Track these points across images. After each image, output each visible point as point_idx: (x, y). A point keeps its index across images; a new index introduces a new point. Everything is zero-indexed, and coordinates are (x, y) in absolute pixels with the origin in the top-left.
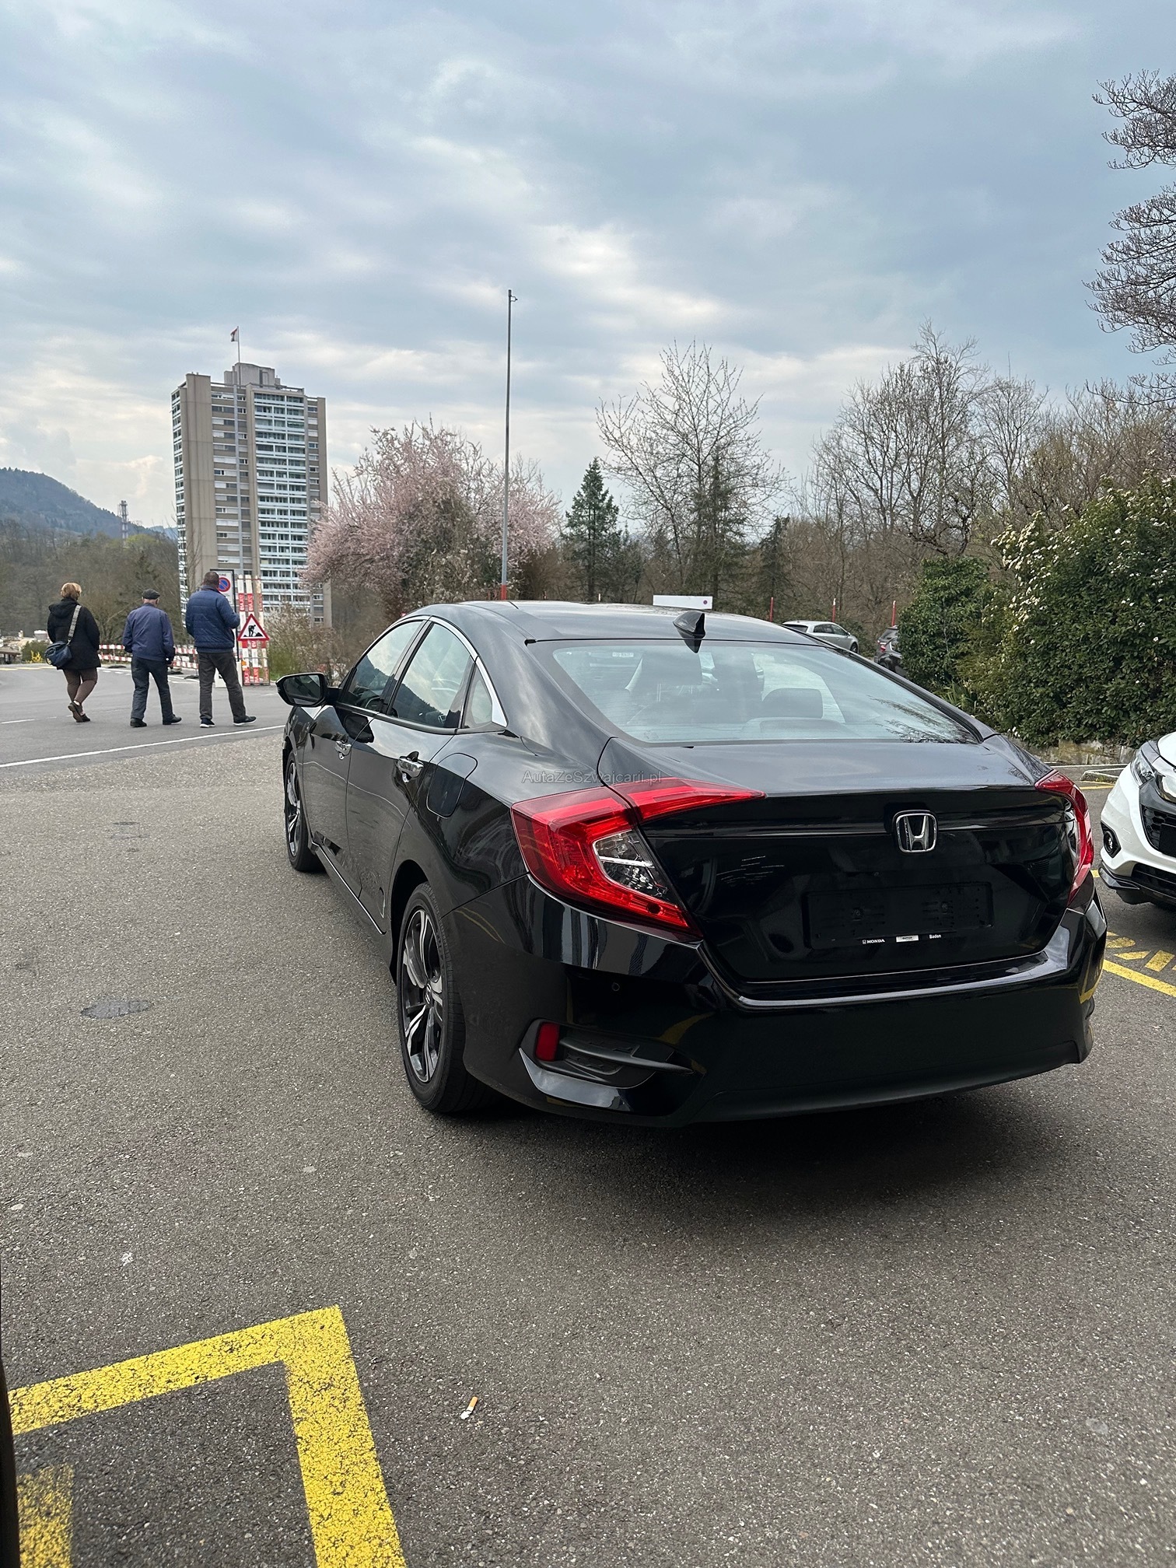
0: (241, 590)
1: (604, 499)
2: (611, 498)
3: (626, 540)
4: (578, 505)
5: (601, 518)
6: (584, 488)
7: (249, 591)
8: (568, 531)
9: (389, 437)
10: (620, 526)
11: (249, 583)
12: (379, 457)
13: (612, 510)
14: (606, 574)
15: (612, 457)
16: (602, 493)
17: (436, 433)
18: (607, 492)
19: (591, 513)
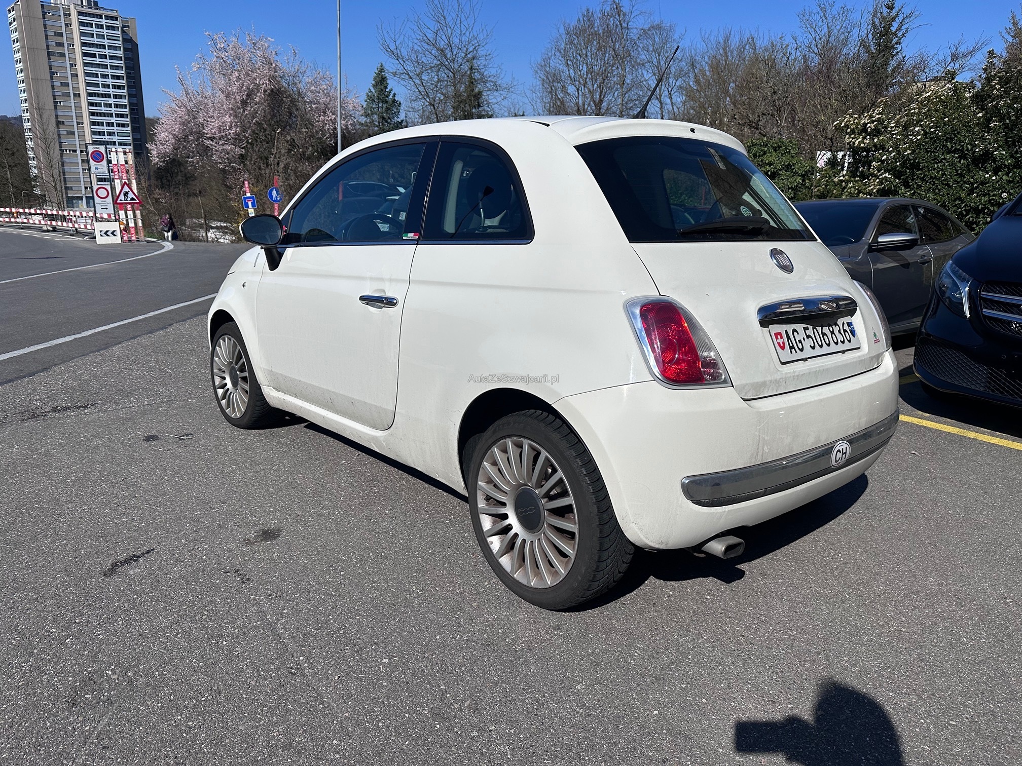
0: (115, 161)
1: (389, 96)
2: (395, 94)
5: (388, 109)
6: (374, 86)
7: (122, 162)
8: (363, 120)
11: (121, 155)
13: (396, 102)
16: (387, 90)
18: (391, 90)
19: (380, 105)
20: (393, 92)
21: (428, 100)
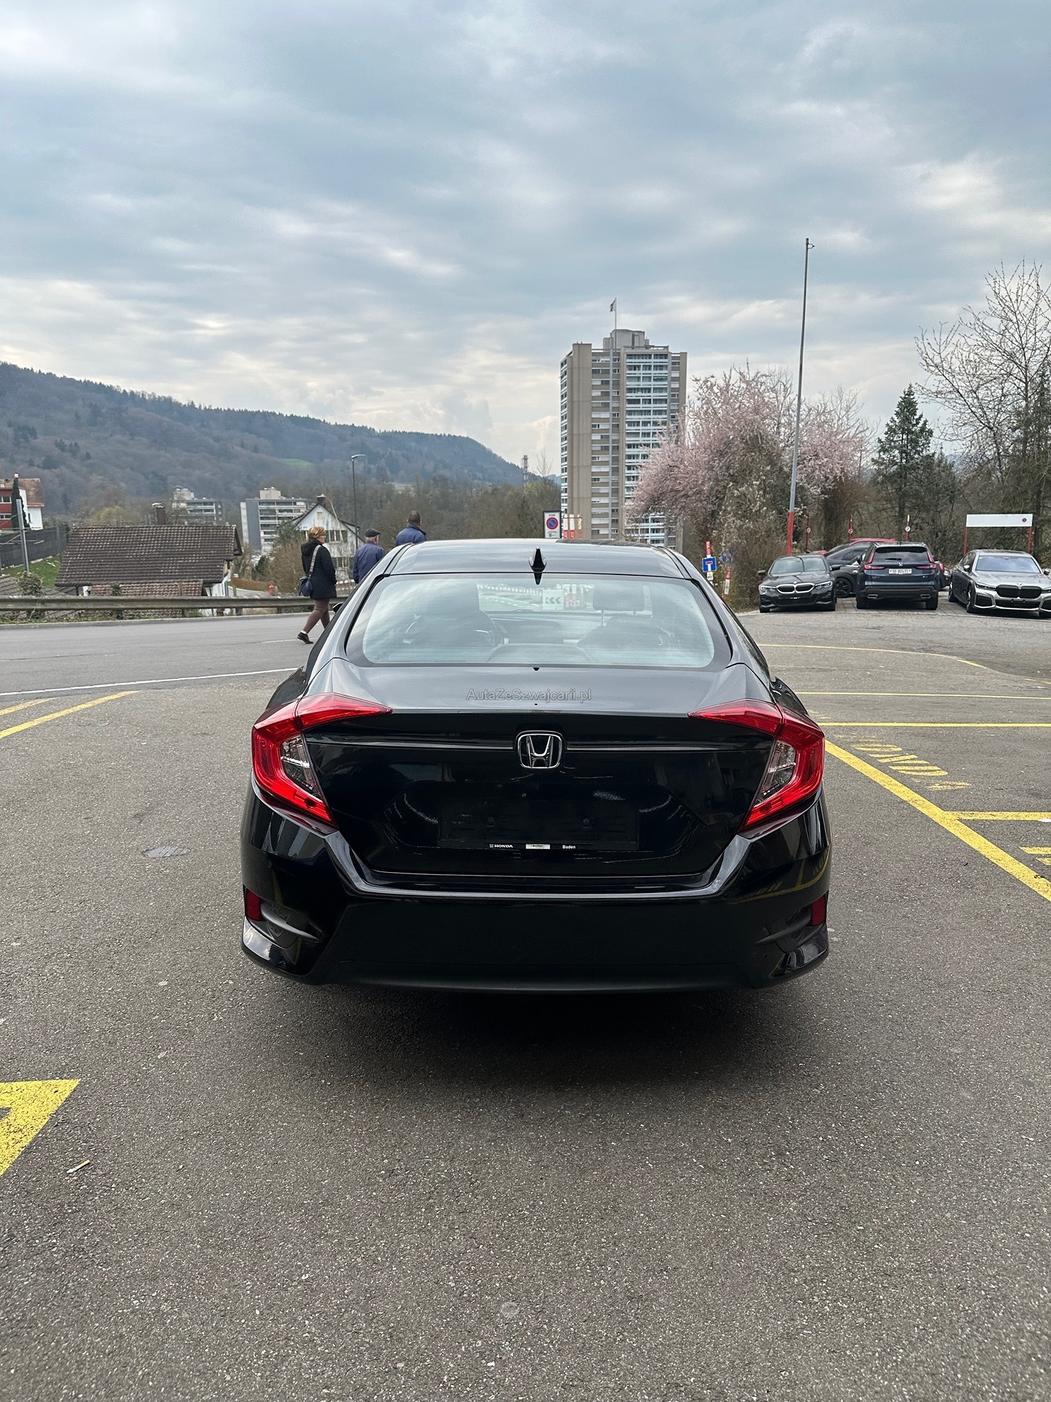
0: (565, 528)
1: (918, 423)
3: (940, 462)
4: (891, 431)
5: (914, 443)
6: (897, 414)
7: (572, 528)
9: (709, 384)
10: (934, 448)
11: (572, 521)
12: (699, 403)
13: (926, 433)
15: (930, 382)
16: (916, 417)
17: (752, 375)
18: (921, 416)
19: (904, 437)
20: (921, 422)
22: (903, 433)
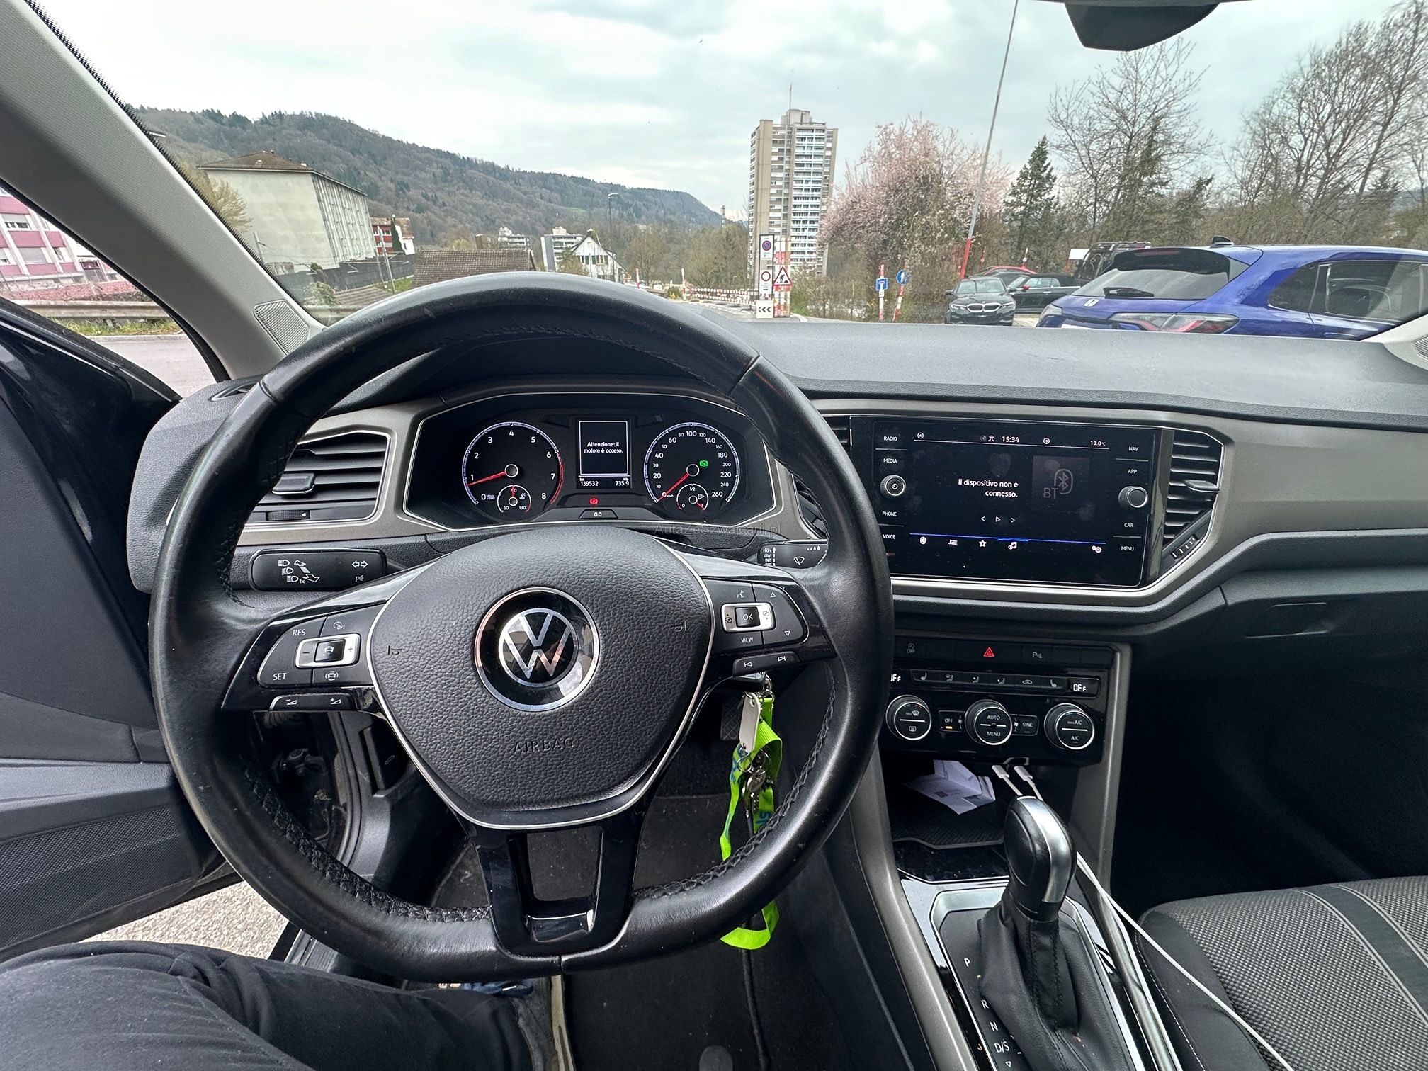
0: (777, 249)
1: (1045, 171)
2: (1052, 169)
3: (1056, 205)
4: (1024, 176)
5: (1040, 186)
6: (1030, 162)
7: (783, 250)
8: (1010, 199)
9: (888, 130)
10: (1054, 193)
11: (783, 244)
12: (879, 148)
13: (1050, 179)
14: (1035, 232)
15: (1056, 136)
16: (1044, 165)
17: (923, 123)
18: (1049, 164)
19: (1033, 182)
20: (1050, 167)
21: (1090, 172)
22: (1031, 180)
